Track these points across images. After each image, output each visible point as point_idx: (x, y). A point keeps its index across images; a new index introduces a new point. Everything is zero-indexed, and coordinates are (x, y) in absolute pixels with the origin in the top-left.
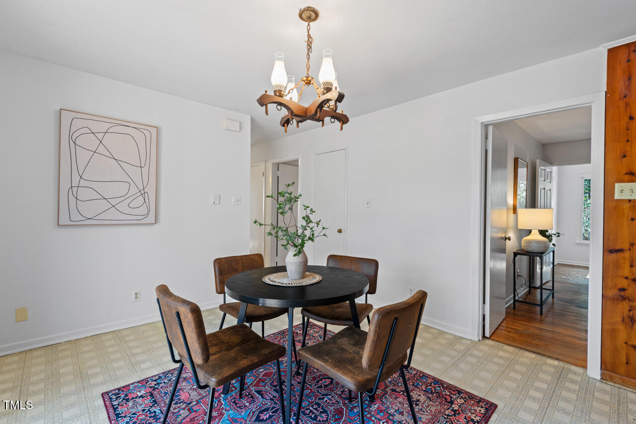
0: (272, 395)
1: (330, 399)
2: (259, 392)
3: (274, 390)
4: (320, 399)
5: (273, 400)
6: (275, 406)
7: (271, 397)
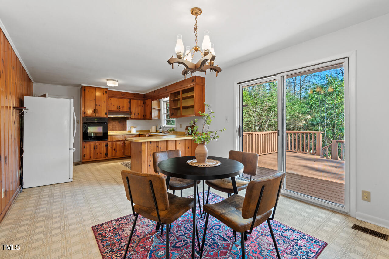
0: (216, 237)
1: (181, 233)
2: (224, 239)
3: (215, 240)
4: (187, 233)
5: (214, 234)
6: (212, 231)
7: (216, 236)
